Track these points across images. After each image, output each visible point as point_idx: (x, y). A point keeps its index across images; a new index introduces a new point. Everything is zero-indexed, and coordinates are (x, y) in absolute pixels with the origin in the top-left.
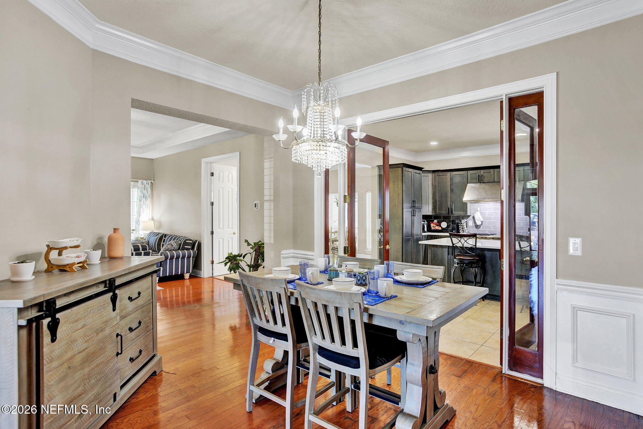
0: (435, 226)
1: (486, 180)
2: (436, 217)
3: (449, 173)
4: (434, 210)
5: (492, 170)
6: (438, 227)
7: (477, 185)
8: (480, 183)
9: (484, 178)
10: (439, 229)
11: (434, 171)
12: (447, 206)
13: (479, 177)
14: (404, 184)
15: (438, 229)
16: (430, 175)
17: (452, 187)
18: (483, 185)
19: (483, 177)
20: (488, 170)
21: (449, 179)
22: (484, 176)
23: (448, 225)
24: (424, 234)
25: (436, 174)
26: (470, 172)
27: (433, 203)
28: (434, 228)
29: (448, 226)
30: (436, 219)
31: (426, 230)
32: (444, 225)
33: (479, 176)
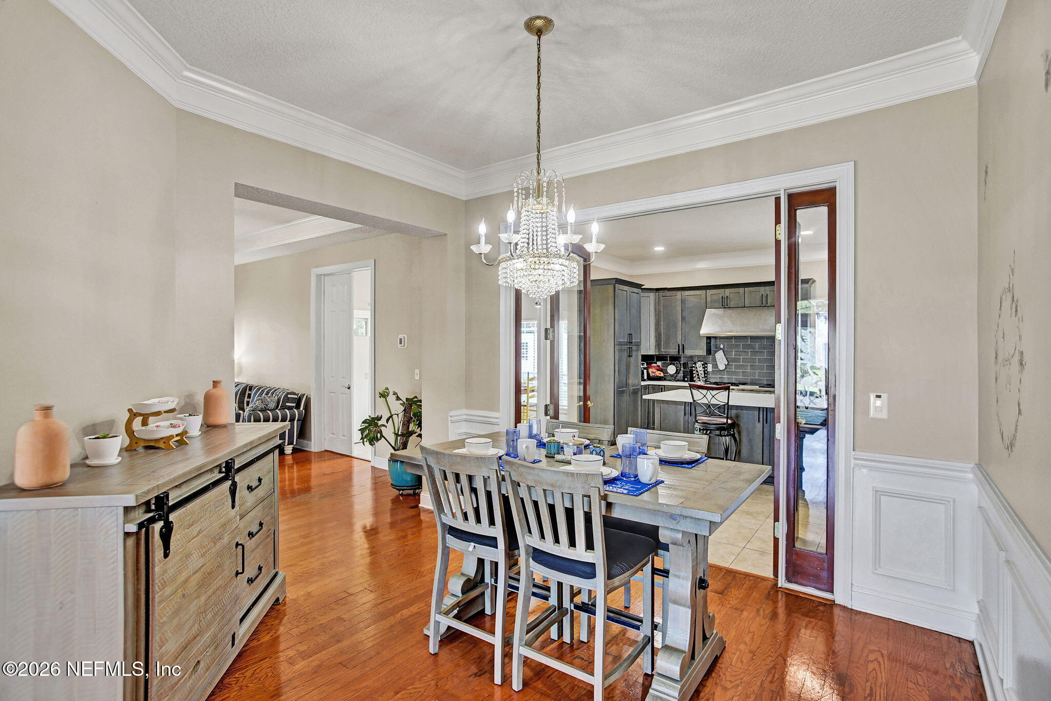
0: (654, 371)
1: (732, 304)
2: (661, 358)
3: (679, 293)
4: (657, 347)
5: (741, 290)
6: (659, 372)
7: (720, 312)
8: (725, 308)
9: (730, 301)
10: (661, 375)
11: (657, 290)
12: (676, 341)
13: (723, 299)
14: (616, 309)
15: (659, 375)
16: (652, 295)
17: (684, 313)
18: (729, 311)
19: (728, 299)
20: (736, 290)
21: (679, 303)
22: (730, 298)
23: (677, 370)
24: (643, 383)
25: (661, 293)
26: (710, 292)
27: (656, 337)
28: (653, 375)
29: (677, 372)
30: (660, 361)
31: (646, 378)
32: (672, 369)
33: (722, 297)
